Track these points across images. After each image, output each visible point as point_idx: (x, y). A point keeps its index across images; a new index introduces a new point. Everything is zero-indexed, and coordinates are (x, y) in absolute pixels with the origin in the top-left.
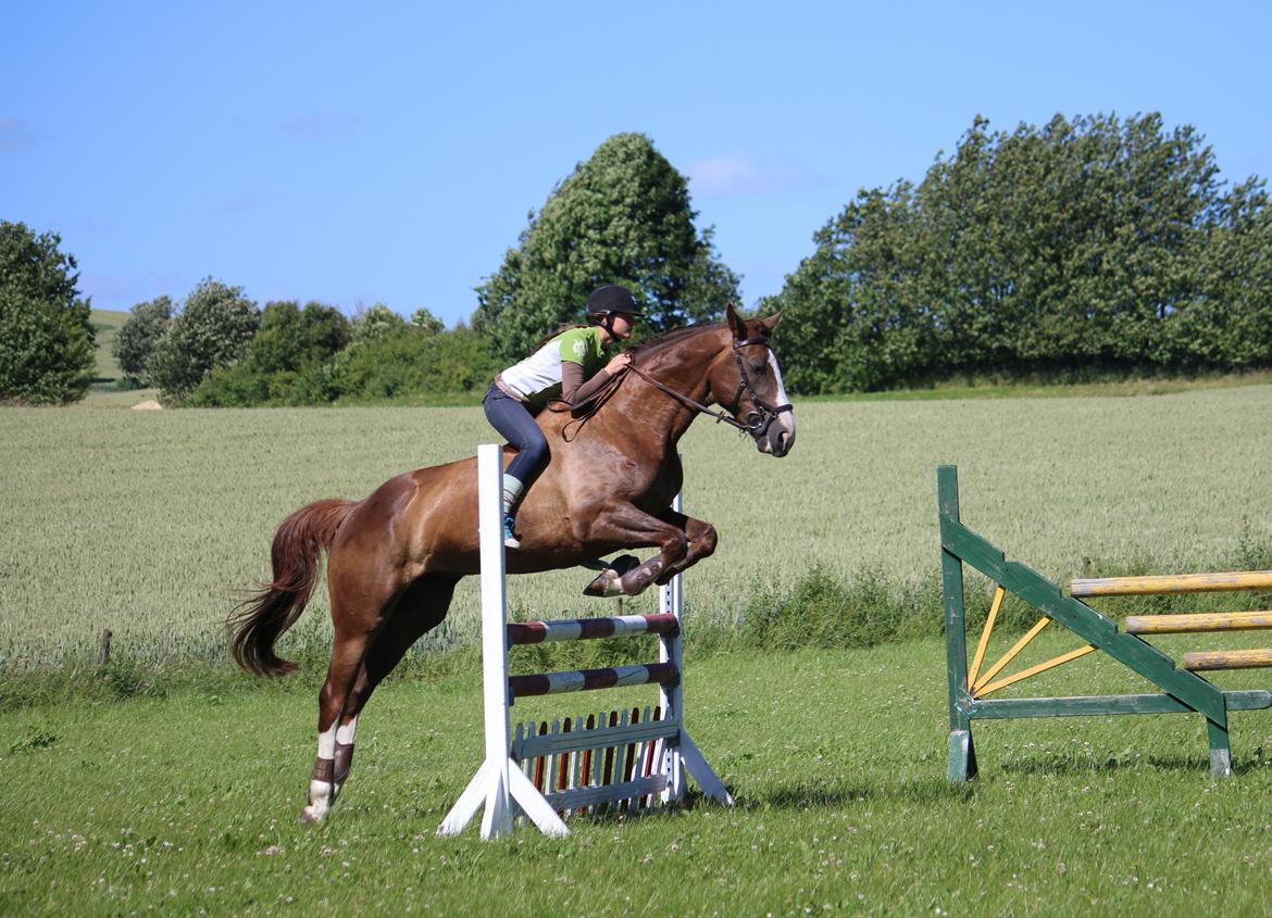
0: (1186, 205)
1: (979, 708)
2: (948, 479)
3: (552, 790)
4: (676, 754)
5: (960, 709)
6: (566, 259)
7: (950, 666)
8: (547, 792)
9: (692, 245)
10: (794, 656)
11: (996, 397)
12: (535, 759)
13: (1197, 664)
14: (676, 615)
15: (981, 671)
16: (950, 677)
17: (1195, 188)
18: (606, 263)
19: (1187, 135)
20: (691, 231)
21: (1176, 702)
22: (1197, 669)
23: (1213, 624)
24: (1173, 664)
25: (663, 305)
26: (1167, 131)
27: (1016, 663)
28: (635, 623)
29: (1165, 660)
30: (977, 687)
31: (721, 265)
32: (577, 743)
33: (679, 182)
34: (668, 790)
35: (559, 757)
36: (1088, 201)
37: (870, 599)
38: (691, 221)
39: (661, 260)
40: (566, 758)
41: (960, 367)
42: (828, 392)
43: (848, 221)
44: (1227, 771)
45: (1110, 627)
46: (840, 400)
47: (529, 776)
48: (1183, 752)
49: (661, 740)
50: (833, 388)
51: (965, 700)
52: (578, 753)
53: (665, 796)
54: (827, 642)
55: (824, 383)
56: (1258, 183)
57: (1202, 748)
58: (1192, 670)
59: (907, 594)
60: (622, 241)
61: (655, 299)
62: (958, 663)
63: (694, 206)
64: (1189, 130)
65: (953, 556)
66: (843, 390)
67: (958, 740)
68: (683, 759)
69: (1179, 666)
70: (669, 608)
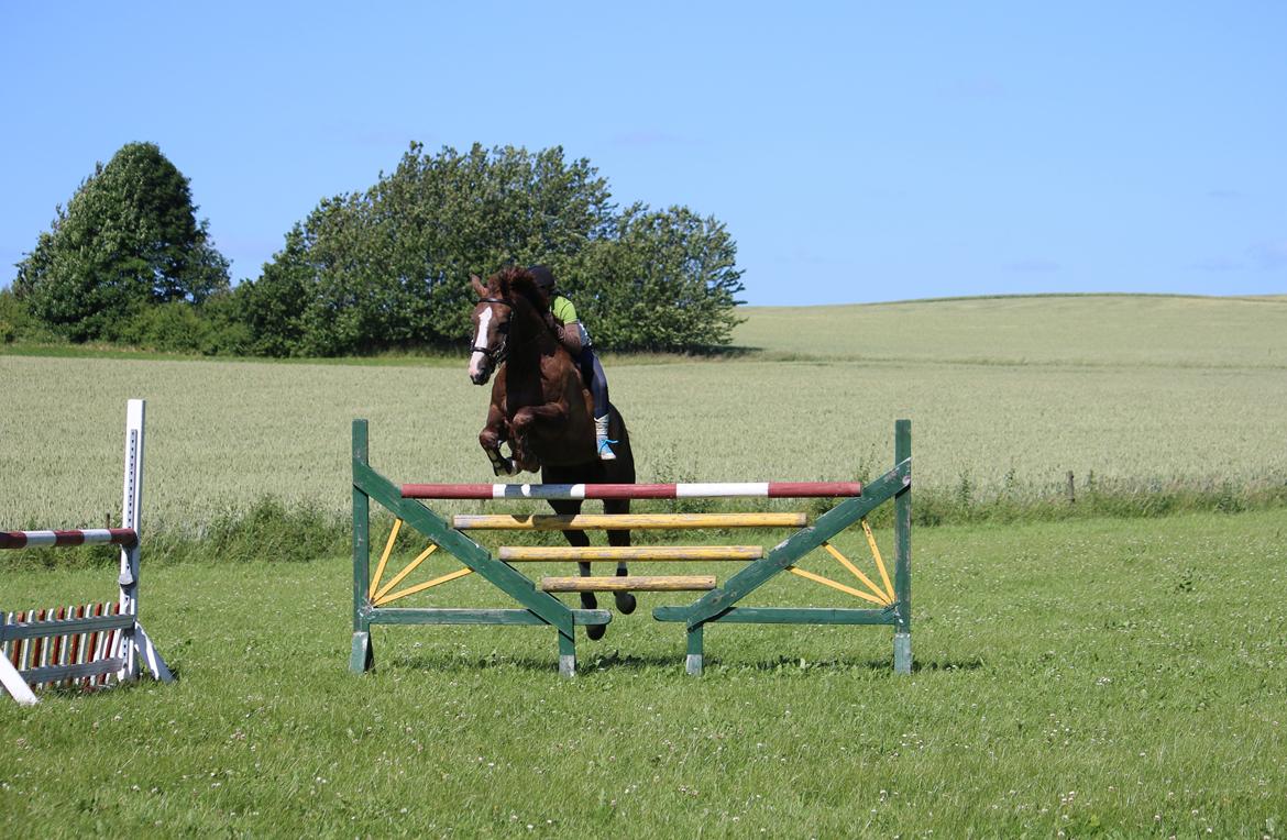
0: (584, 222)
1: (377, 614)
2: (360, 430)
3: (27, 668)
4: (131, 642)
5: (362, 615)
6: (89, 243)
7: (356, 580)
8: (23, 668)
9: (192, 233)
10: (246, 565)
11: (429, 366)
12: (14, 642)
13: (552, 587)
14: (136, 530)
15: (380, 586)
16: (356, 589)
17: (591, 208)
18: (123, 245)
19: (584, 166)
20: (192, 221)
21: (535, 616)
22: (552, 591)
23: (568, 556)
24: (534, 586)
25: (167, 281)
26: (568, 162)
27: (410, 580)
28: (101, 536)
29: (527, 583)
30: (376, 598)
31: (214, 251)
32: (49, 630)
33: (182, 184)
34: (123, 670)
35: (34, 641)
36: (505, 215)
37: (309, 523)
38: (193, 214)
39: (167, 244)
40: (40, 642)
41: (398, 341)
42: (296, 356)
43: (315, 222)
44: (572, 674)
45: (483, 554)
46: (306, 362)
47: (8, 656)
48: (540, 656)
49: (120, 630)
50: (301, 353)
51: (366, 608)
52: (50, 638)
53: (121, 675)
54: (272, 557)
55: (293, 348)
56: (642, 207)
57: (554, 652)
58: (548, 591)
59: (338, 519)
60: (133, 227)
61: (162, 276)
62: (362, 577)
63: (194, 202)
64: (585, 162)
65: (363, 492)
66: (308, 355)
67: (360, 640)
68: (136, 646)
69: (539, 588)
70: (130, 525)
